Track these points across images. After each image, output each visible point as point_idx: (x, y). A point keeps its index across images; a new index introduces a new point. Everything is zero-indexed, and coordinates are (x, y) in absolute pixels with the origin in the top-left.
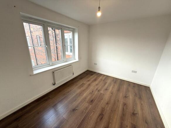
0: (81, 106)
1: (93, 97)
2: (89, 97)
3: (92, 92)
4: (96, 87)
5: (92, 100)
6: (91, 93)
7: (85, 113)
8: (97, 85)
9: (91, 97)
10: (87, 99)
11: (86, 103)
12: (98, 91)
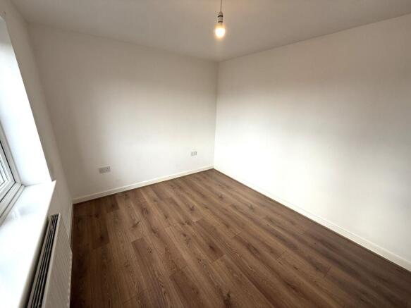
0: (221, 279)
1: (203, 242)
2: (199, 251)
3: (185, 235)
4: (175, 221)
5: (211, 247)
6: (188, 242)
7: (241, 275)
8: (166, 217)
9: (199, 244)
10: (204, 257)
11: (215, 262)
12: (188, 224)
